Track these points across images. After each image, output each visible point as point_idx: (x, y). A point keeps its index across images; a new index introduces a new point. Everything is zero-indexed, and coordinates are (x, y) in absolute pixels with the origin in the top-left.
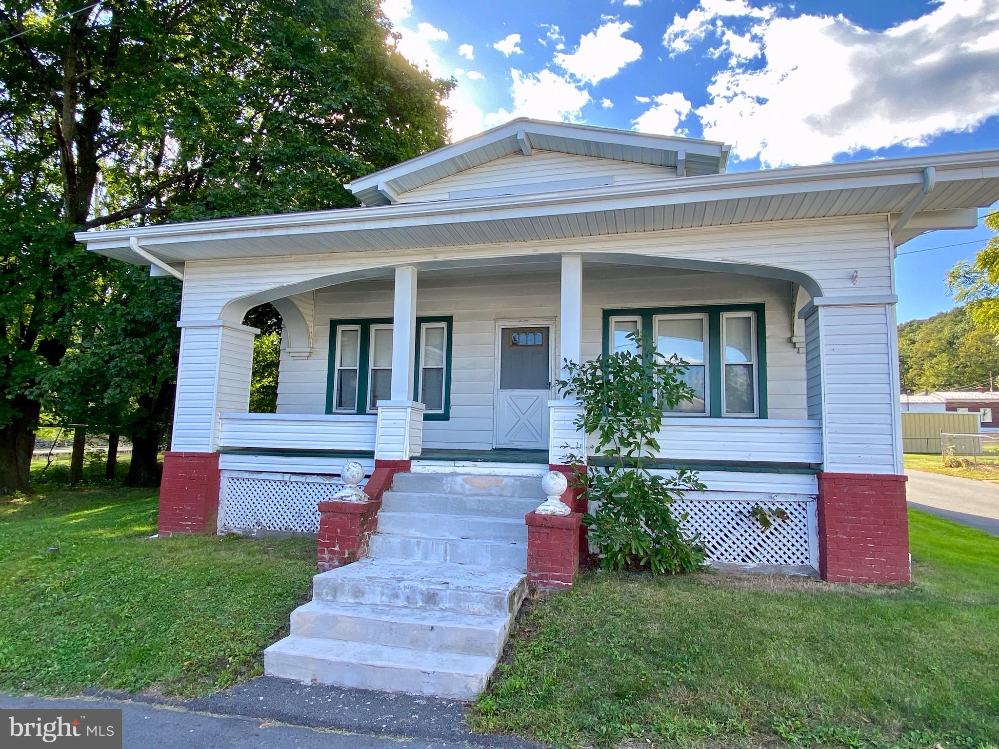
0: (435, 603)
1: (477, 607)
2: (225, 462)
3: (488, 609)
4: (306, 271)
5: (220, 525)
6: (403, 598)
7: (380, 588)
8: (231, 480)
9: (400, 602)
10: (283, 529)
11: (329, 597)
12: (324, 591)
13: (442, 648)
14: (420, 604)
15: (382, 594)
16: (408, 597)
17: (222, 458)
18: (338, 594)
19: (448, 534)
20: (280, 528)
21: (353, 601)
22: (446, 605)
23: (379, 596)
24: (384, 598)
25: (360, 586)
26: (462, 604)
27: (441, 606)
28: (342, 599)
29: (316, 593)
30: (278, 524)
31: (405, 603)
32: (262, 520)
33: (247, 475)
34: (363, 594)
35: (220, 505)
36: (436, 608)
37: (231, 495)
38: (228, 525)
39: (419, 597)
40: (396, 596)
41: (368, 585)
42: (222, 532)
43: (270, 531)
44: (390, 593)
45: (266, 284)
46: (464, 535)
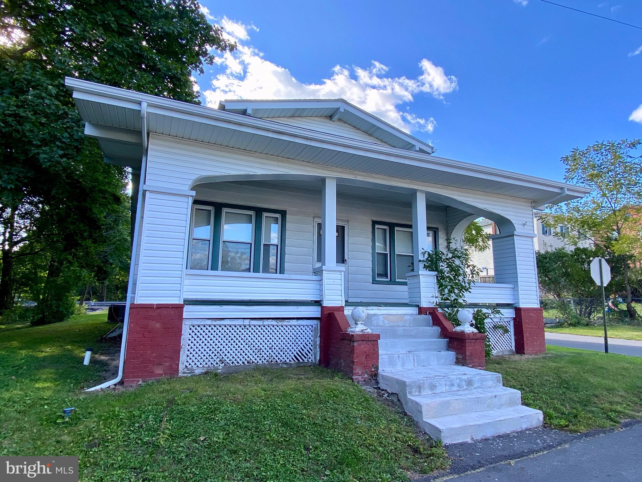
0: (472, 385)
1: (490, 383)
2: (188, 312)
3: (495, 383)
4: (265, 167)
5: (181, 367)
6: (456, 385)
7: (444, 382)
8: (192, 327)
9: (455, 388)
10: (246, 363)
11: (417, 393)
12: (414, 390)
13: (500, 406)
14: (465, 387)
15: (446, 385)
16: (459, 384)
17: (186, 308)
18: (422, 390)
19: (400, 350)
20: (243, 363)
21: (431, 393)
22: (477, 385)
23: (444, 386)
24: (447, 388)
25: (433, 383)
26: (483, 383)
27: (475, 386)
28: (423, 393)
29: (409, 392)
30: (241, 360)
31: (458, 388)
32: (225, 358)
33: (209, 322)
34: (436, 387)
35: (182, 350)
36: (473, 388)
37: (192, 339)
38: (189, 367)
39: (464, 383)
40: (453, 385)
41: (438, 381)
42: (184, 373)
43: (234, 366)
44: (449, 384)
45: (235, 169)
46: (409, 350)
